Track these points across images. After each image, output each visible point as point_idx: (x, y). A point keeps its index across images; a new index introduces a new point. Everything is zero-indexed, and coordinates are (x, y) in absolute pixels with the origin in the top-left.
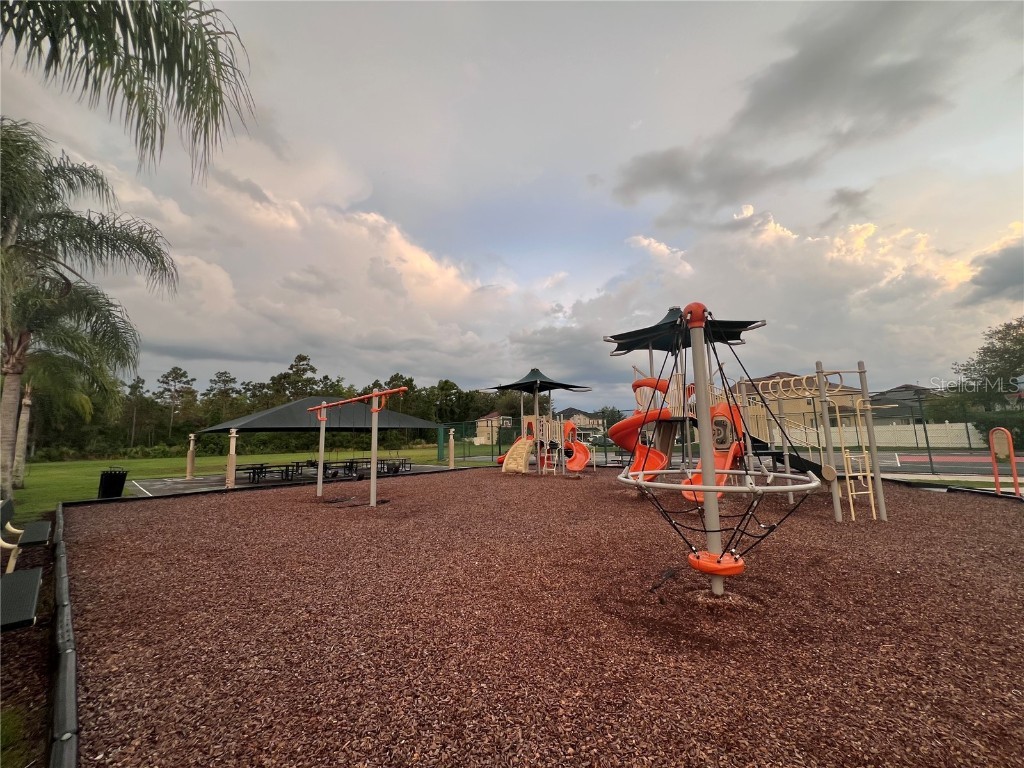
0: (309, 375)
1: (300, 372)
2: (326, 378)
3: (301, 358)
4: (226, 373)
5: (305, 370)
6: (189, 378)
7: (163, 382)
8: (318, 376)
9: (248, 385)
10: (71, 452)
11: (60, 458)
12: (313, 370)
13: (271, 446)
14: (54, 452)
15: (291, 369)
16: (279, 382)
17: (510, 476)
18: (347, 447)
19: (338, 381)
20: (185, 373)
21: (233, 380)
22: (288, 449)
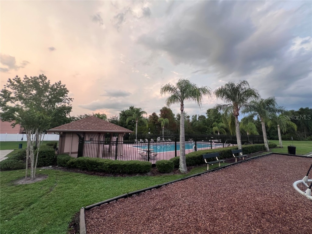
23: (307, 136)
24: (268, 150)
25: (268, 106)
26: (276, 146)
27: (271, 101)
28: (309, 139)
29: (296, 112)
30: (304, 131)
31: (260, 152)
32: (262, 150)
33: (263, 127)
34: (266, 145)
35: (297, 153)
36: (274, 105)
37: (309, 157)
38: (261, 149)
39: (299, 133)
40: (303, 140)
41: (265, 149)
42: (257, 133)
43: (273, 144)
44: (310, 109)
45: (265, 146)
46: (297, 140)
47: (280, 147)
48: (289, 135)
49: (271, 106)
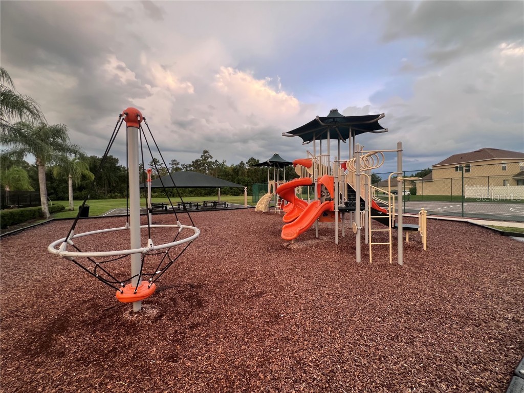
0: (209, 160)
1: (206, 158)
2: (216, 161)
3: (205, 152)
4: (175, 160)
5: (208, 158)
6: (160, 163)
7: (151, 165)
8: (213, 160)
9: (184, 165)
10: (119, 195)
11: (115, 197)
12: (211, 157)
13: (194, 193)
14: (113, 195)
15: (202, 157)
16: (196, 164)
17: (258, 213)
18: (227, 194)
19: (223, 162)
20: (158, 161)
21: (178, 163)
22: (201, 195)
23: (108, 193)
24: (48, 215)
25: (54, 139)
26: (63, 209)
27: (60, 131)
28: (109, 197)
29: (98, 159)
30: (105, 187)
31: (30, 221)
32: (34, 218)
33: (42, 177)
34: (45, 209)
35: (90, 214)
36: (65, 140)
37: (104, 217)
38: (34, 215)
39: (98, 189)
40: (103, 198)
41: (41, 215)
42: (31, 187)
43: (58, 206)
44: (114, 157)
45: (43, 209)
46: (96, 199)
47: (70, 210)
48: (86, 192)
49: (59, 141)
